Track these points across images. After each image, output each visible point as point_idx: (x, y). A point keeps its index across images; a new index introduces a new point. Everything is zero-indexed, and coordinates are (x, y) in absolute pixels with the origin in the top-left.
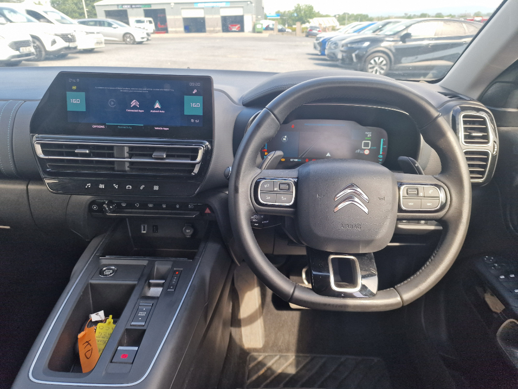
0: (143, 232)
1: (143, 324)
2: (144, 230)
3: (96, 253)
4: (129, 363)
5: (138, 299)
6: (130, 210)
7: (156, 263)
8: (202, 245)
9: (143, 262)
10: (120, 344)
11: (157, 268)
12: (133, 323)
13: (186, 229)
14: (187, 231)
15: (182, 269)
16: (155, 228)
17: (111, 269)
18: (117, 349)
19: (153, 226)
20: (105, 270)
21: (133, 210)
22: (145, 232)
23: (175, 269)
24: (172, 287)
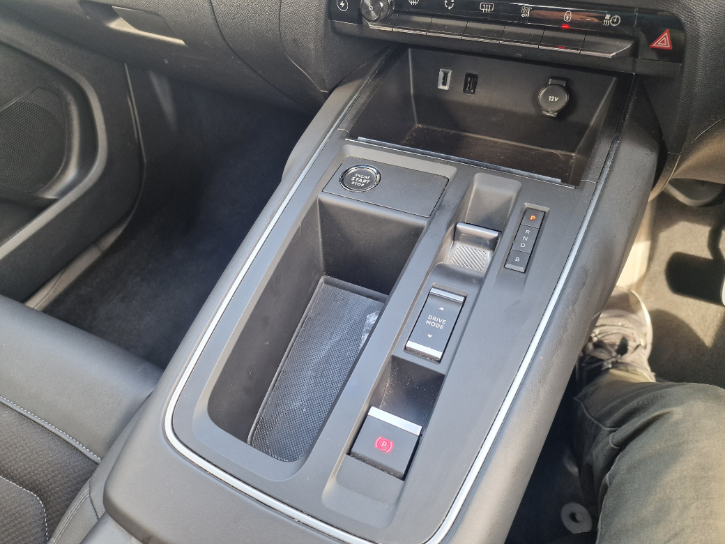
0: (441, 87)
1: (438, 354)
2: (444, 84)
3: (338, 126)
4: (395, 475)
5: (427, 274)
6: (427, 20)
7: (477, 176)
8: (603, 148)
9: (445, 170)
10: (375, 401)
11: (477, 191)
12: (411, 345)
13: (546, 95)
14: (552, 98)
15: (546, 209)
16: (471, 82)
17: (368, 174)
18: (366, 415)
19: (468, 75)
20: (353, 174)
21: (436, 21)
22: (446, 88)
23: (527, 205)
24: (517, 259)
